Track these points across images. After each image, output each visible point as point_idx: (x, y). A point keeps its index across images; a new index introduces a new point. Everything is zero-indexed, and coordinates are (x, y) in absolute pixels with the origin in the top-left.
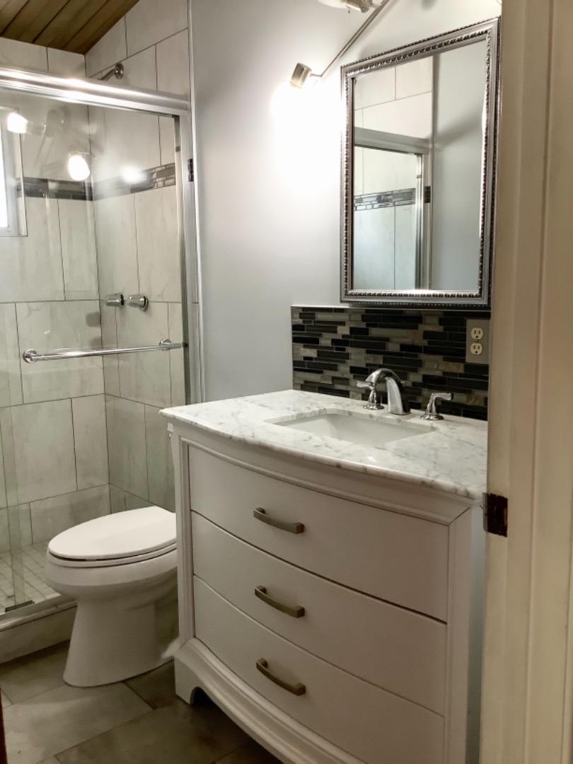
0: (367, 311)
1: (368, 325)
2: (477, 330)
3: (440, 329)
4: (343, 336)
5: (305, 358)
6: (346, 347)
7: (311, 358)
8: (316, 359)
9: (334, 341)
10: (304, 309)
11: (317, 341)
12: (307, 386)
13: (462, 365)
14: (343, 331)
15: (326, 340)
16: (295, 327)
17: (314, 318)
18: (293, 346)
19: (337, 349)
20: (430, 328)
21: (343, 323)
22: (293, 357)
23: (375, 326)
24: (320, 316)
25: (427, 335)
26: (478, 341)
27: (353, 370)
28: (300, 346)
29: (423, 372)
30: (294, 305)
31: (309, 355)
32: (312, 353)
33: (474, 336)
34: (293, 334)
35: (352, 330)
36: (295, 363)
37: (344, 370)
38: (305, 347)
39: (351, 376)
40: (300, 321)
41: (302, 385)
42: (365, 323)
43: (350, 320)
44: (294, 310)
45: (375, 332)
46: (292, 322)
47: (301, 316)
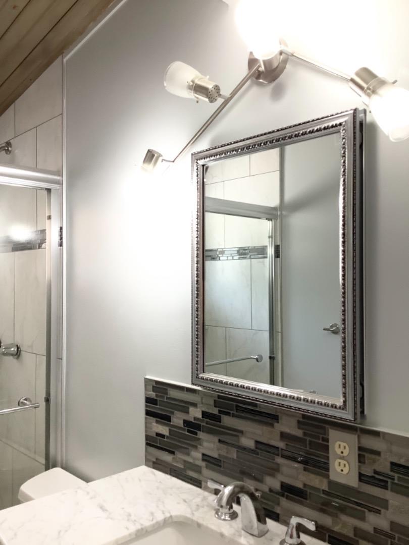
0: (219, 397)
1: (220, 411)
2: (343, 444)
3: (299, 433)
4: (195, 419)
5: (158, 434)
6: (199, 432)
7: (163, 436)
8: (167, 437)
9: (185, 422)
10: (157, 382)
11: (168, 419)
12: (157, 465)
13: (325, 481)
14: (195, 413)
15: (178, 419)
16: (148, 400)
17: (167, 394)
18: (146, 418)
19: (188, 431)
20: (287, 430)
21: (194, 405)
22: (146, 431)
23: (228, 414)
24: (173, 393)
25: (283, 436)
26: (343, 458)
27: (205, 457)
28: (153, 420)
29: (281, 478)
30: (148, 377)
31: (161, 432)
32: (164, 430)
33: (338, 451)
34: (146, 406)
35: (204, 414)
36: (148, 437)
37: (196, 456)
38: (157, 422)
39: (203, 464)
40: (153, 395)
41: (154, 463)
42: (217, 409)
43: (202, 403)
44: (147, 381)
45: (227, 421)
46: (146, 394)
47: (154, 389)
